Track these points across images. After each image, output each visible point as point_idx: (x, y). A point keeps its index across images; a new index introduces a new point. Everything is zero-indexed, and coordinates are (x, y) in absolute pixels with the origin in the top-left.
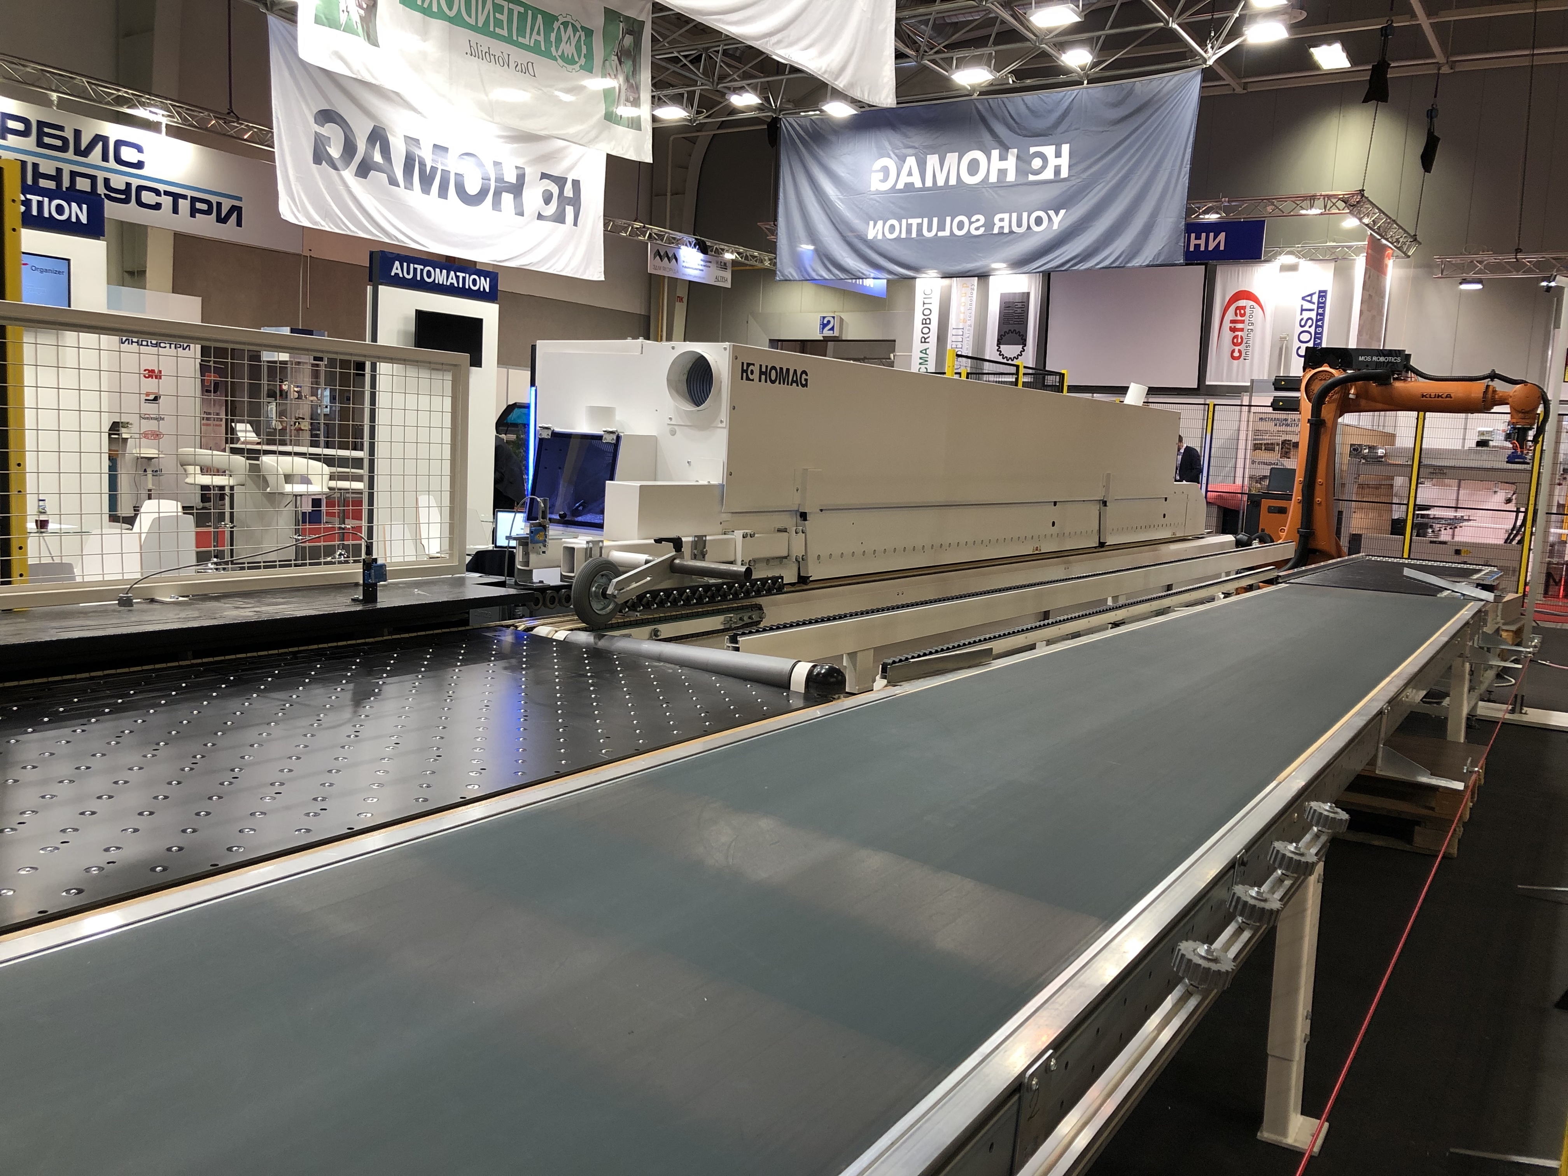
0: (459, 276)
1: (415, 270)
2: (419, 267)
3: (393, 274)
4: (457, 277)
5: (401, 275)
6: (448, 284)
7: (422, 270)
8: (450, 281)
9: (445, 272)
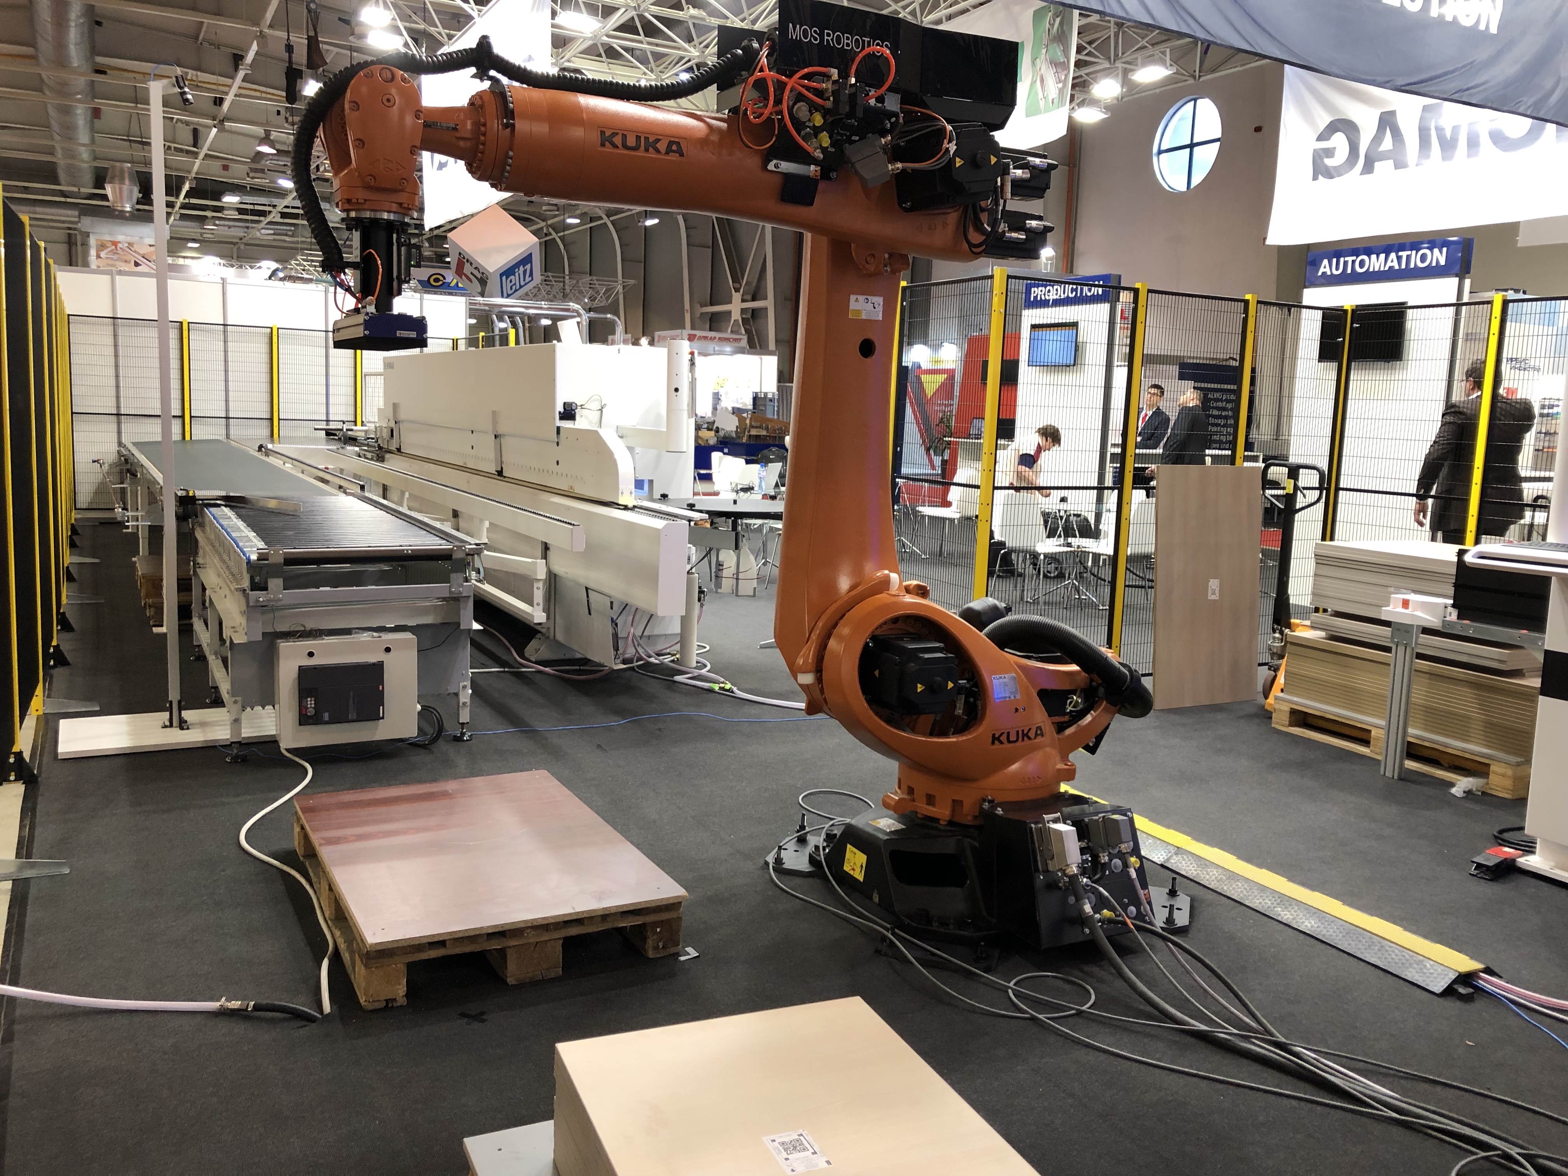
0: (1401, 257)
1: (1346, 263)
2: (1350, 259)
3: (1320, 274)
4: (1399, 258)
5: (1329, 273)
6: (1387, 268)
7: (1353, 262)
8: (1389, 264)
9: (1382, 256)
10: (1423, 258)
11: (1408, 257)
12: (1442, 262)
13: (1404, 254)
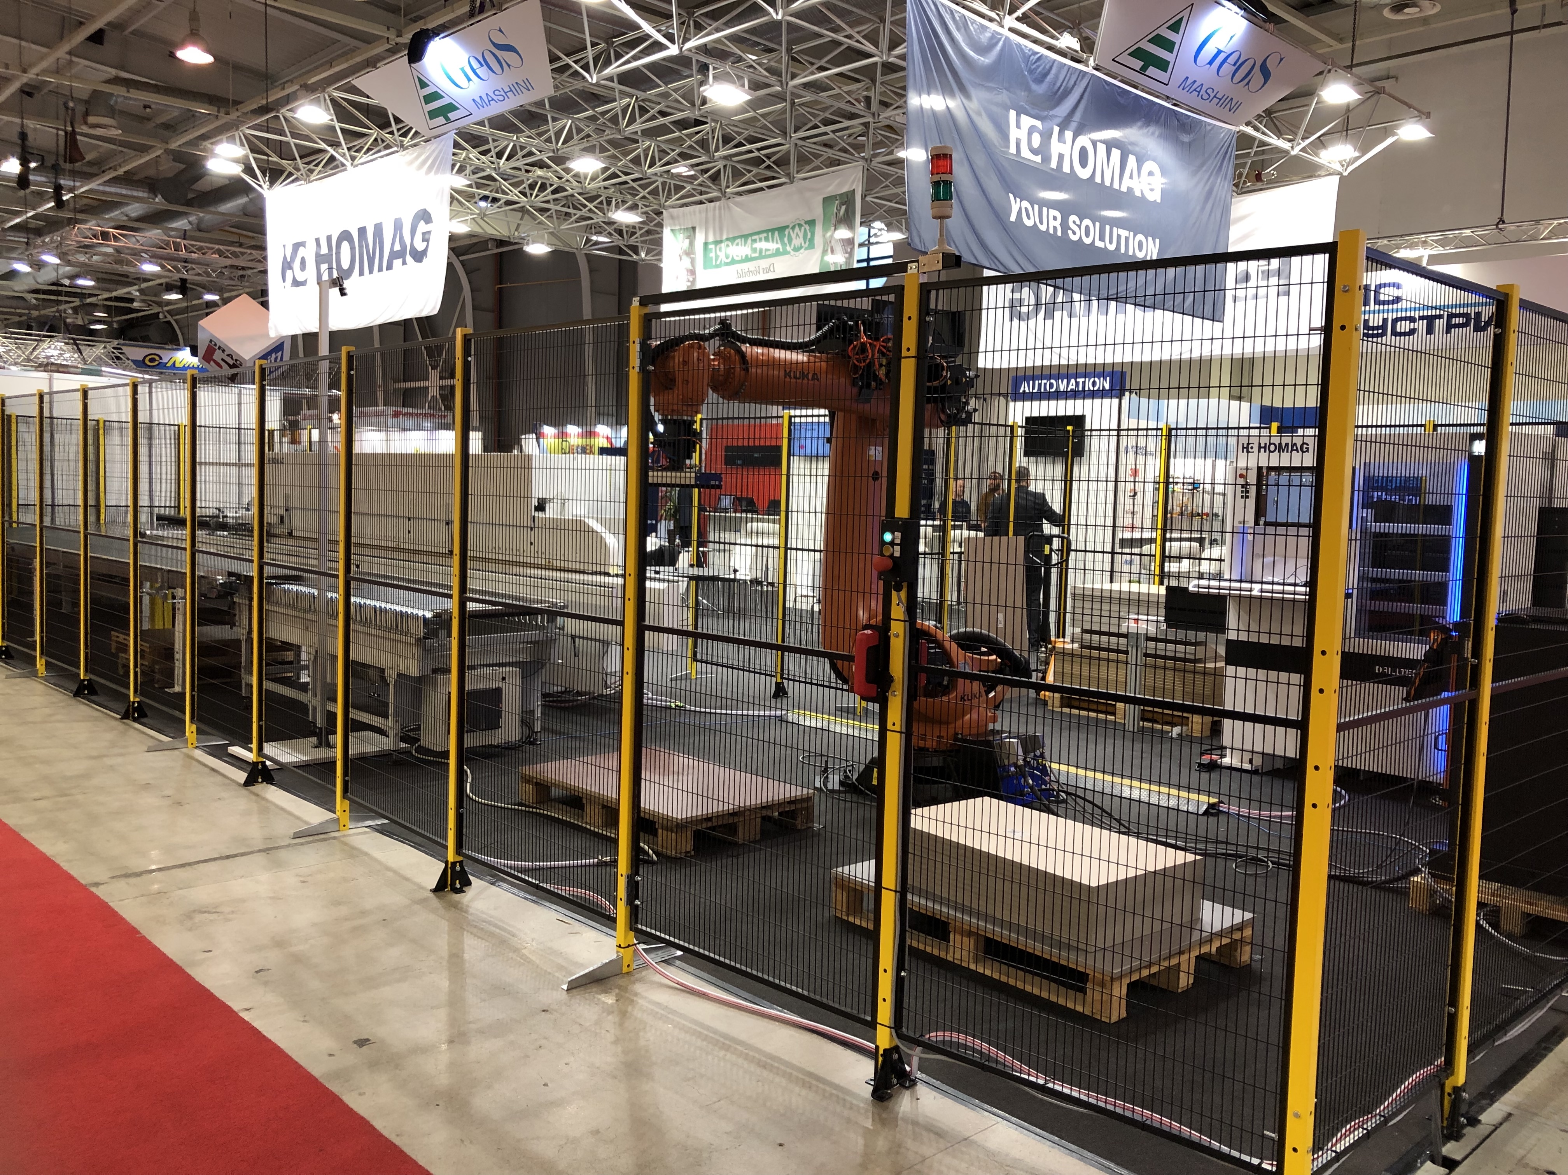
0: (1079, 382)
2: (1042, 382)
3: (1021, 391)
5: (1027, 391)
6: (1069, 390)
7: (1045, 384)
8: (1070, 387)
9: (1065, 381)
10: (1094, 384)
11: (1084, 383)
12: (1107, 387)
13: (1081, 380)
